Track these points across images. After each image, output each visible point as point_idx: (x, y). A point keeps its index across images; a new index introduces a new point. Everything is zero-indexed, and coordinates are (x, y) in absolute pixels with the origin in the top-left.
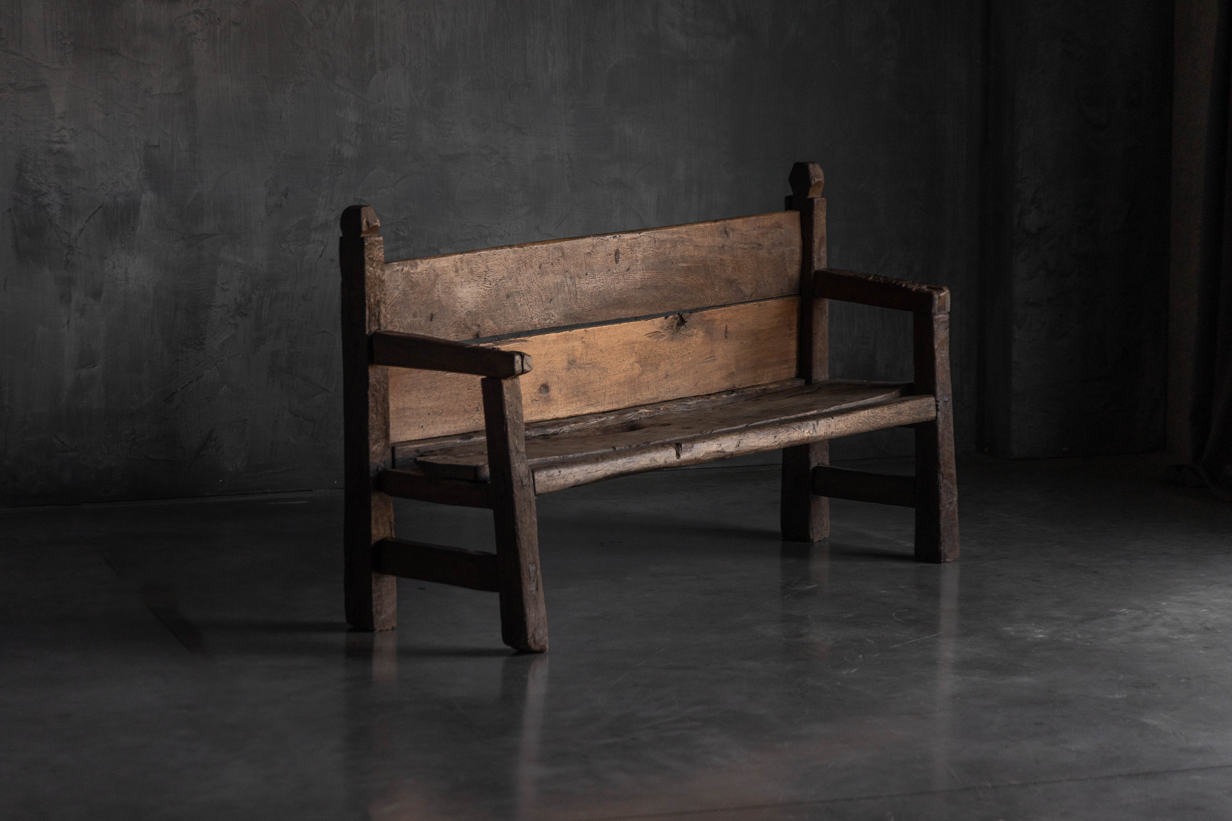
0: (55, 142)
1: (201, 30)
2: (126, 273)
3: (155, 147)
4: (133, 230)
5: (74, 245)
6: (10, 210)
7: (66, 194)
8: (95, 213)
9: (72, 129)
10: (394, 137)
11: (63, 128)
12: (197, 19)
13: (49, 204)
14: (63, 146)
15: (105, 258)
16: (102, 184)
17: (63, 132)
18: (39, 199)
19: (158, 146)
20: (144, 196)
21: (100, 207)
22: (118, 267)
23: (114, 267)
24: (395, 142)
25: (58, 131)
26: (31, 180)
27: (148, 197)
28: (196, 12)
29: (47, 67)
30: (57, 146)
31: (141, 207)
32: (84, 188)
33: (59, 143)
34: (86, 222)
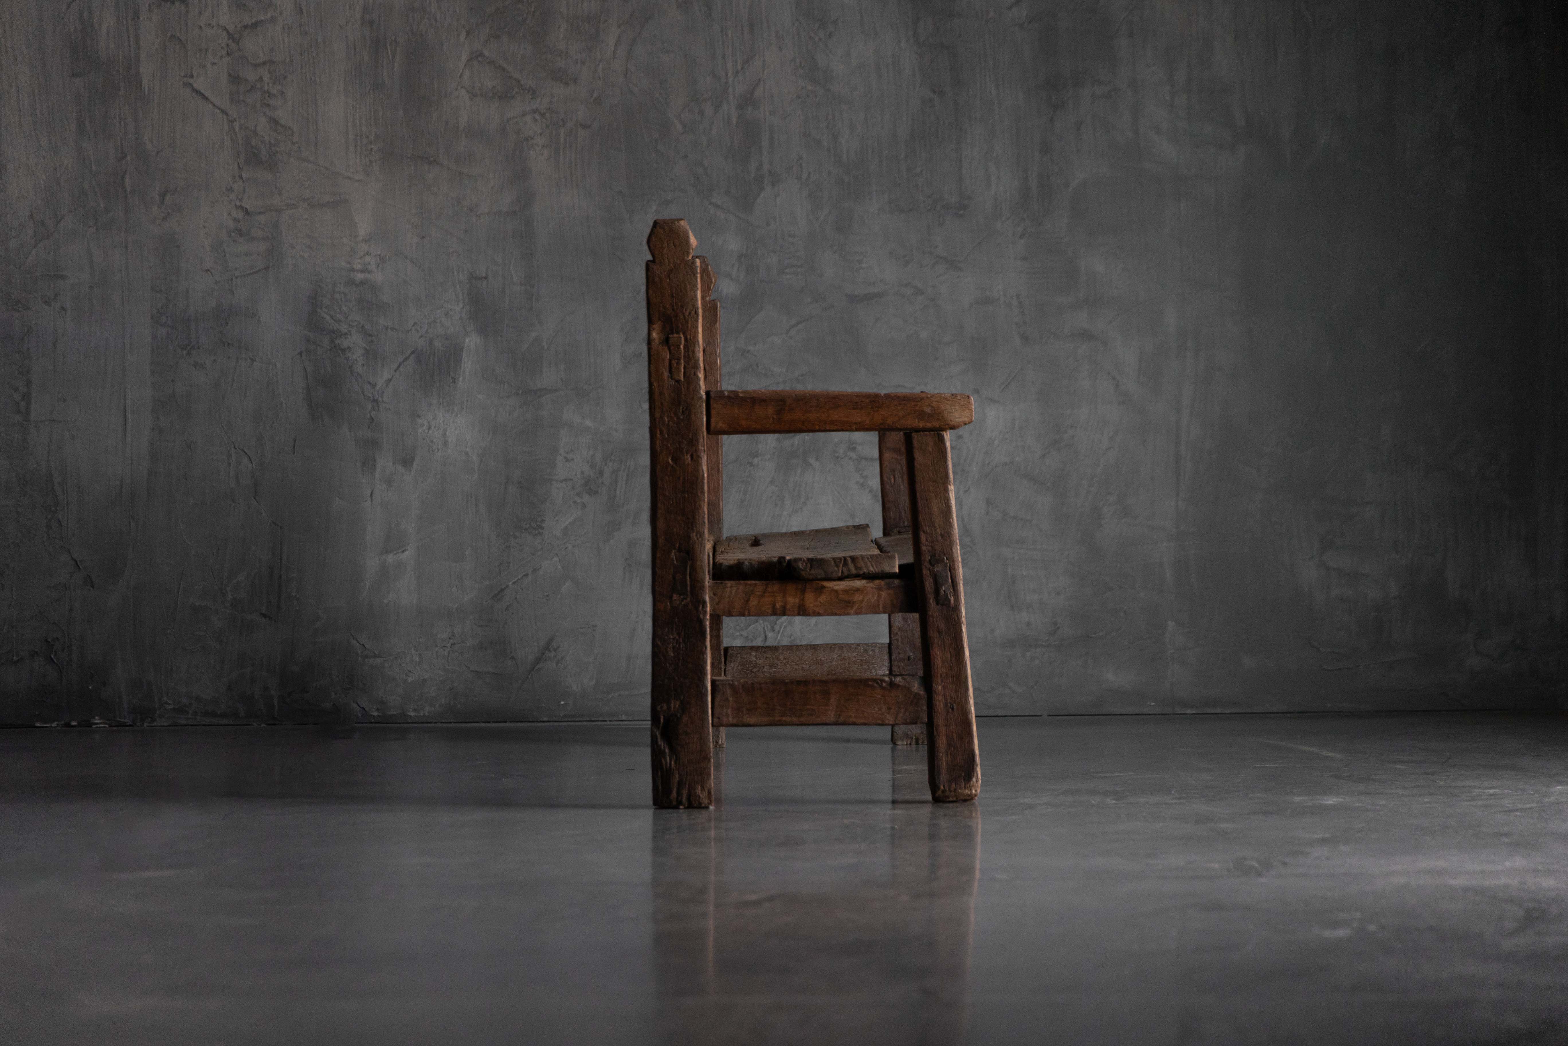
0: (358, 271)
1: (541, 134)
2: (445, 435)
3: (481, 278)
4: (454, 382)
5: (380, 399)
6: (301, 354)
7: (370, 335)
8: (406, 359)
9: (380, 255)
10: (787, 271)
11: (368, 254)
12: (535, 120)
13: (349, 348)
14: (367, 275)
15: (419, 416)
16: (415, 324)
17: (368, 259)
18: (337, 342)
19: (486, 278)
20: (467, 340)
21: (413, 352)
22: (435, 427)
23: (430, 428)
24: (788, 277)
25: (361, 258)
26: (328, 318)
27: (472, 341)
28: (534, 111)
29: (349, 178)
30: (360, 276)
31: (464, 353)
32: (393, 329)
33: (362, 271)
34: (395, 371)
